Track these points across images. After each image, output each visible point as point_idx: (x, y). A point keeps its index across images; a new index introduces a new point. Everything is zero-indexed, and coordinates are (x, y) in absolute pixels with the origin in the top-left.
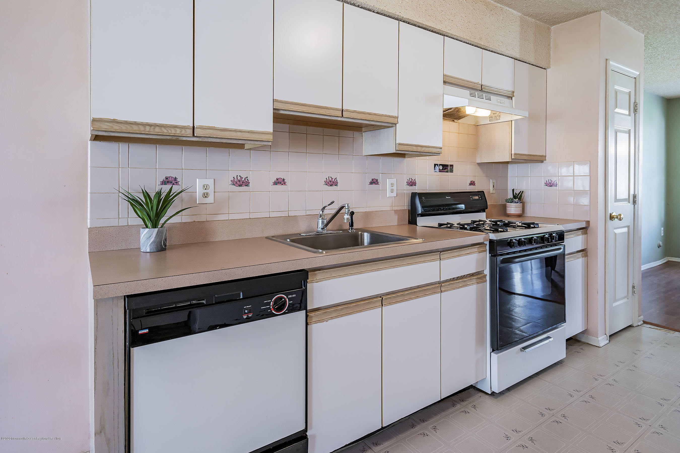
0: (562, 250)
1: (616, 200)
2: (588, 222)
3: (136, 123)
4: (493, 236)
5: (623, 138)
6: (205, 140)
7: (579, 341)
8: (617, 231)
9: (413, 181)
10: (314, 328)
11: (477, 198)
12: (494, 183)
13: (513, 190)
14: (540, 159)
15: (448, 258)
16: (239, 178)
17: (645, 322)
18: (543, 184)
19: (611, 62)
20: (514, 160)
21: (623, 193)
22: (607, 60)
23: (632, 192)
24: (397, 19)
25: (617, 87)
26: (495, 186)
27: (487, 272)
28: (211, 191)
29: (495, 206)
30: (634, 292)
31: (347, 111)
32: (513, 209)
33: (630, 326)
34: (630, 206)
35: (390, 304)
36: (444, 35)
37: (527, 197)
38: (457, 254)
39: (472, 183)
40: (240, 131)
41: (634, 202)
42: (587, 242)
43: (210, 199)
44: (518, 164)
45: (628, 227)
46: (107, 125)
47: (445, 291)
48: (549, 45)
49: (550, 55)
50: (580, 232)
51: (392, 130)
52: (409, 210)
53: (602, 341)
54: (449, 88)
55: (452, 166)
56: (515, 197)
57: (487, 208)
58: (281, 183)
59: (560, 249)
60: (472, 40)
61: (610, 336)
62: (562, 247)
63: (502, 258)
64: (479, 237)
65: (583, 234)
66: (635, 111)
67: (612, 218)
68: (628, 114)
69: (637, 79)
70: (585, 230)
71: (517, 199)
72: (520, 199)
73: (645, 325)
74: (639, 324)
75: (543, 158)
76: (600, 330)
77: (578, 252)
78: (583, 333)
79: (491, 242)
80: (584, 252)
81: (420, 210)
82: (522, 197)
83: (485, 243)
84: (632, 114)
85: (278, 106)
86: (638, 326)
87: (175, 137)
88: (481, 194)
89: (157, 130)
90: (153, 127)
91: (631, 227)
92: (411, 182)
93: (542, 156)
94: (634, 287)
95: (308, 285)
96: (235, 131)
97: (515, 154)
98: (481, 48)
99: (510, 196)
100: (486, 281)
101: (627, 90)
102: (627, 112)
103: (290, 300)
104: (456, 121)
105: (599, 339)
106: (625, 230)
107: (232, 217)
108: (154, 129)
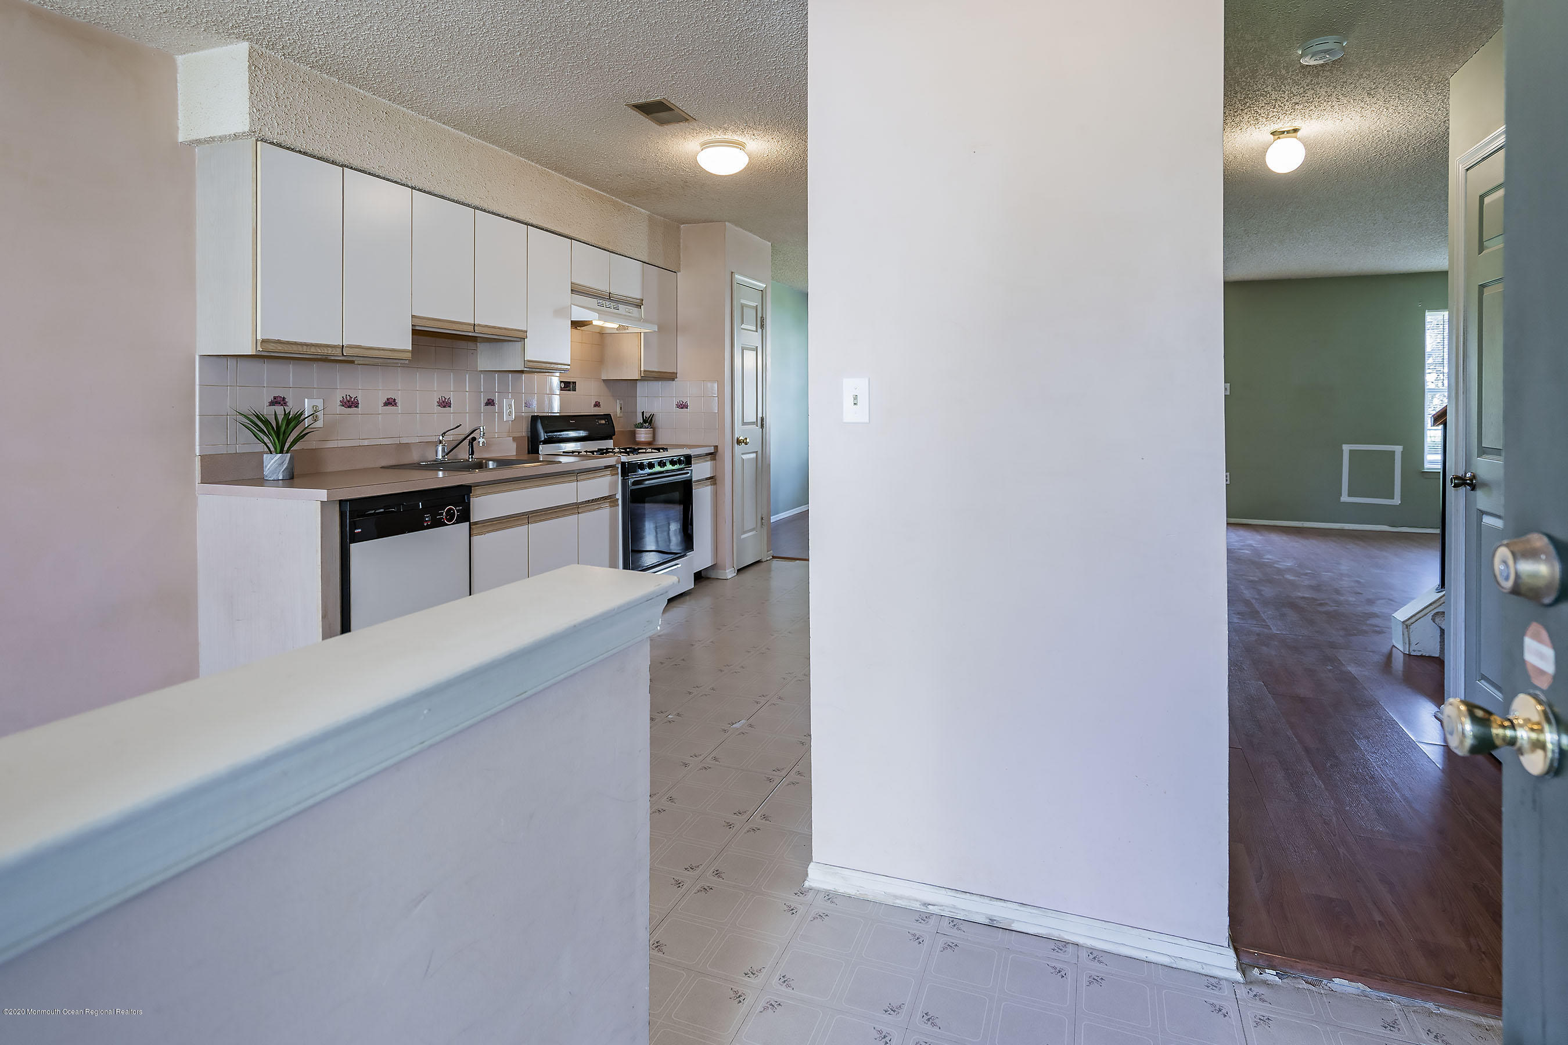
0: (689, 475)
1: (744, 424)
2: (716, 447)
3: (296, 344)
4: (624, 458)
5: (750, 356)
6: (350, 359)
7: (708, 578)
8: (745, 457)
10: (475, 539)
11: (603, 422)
12: (621, 404)
13: (643, 413)
14: (671, 377)
15: (584, 480)
16: (348, 398)
17: (774, 557)
18: (675, 406)
19: (736, 276)
20: (643, 378)
21: (750, 417)
22: (732, 272)
23: (760, 415)
24: (526, 224)
25: (743, 301)
26: (622, 409)
27: (619, 496)
28: (320, 414)
29: (622, 432)
30: (762, 524)
31: (479, 325)
32: (643, 435)
33: (758, 562)
34: (758, 429)
35: (536, 522)
36: (571, 239)
37: (659, 421)
38: (592, 476)
39: (597, 405)
40: (383, 350)
41: (762, 426)
42: (715, 468)
43: (319, 424)
44: (649, 382)
45: (756, 452)
46: (273, 346)
47: (582, 513)
48: (679, 246)
49: (680, 258)
50: (709, 458)
51: (519, 345)
52: (528, 437)
53: (730, 573)
54: (576, 296)
55: (574, 383)
56: (645, 421)
57: (614, 435)
58: (391, 404)
59: (688, 473)
60: (600, 244)
61: (739, 570)
62: (690, 472)
63: (633, 480)
64: (610, 460)
65: (711, 460)
66: (762, 326)
67: (739, 442)
68: (755, 329)
69: (764, 291)
70: (713, 455)
71: (647, 424)
72: (650, 423)
73: (774, 559)
74: (768, 559)
75: (674, 375)
76: (728, 562)
77: (707, 479)
78: (713, 567)
79: (623, 464)
80: (712, 479)
81: (543, 436)
82: (653, 422)
83: (617, 466)
84: (760, 330)
85: (417, 322)
86: (767, 560)
87: (324, 357)
88: (607, 417)
89: (313, 350)
90: (309, 347)
91: (760, 452)
93: (673, 373)
94: (762, 519)
95: (471, 499)
96: (379, 349)
97: (645, 371)
98: (608, 251)
99: (640, 420)
100: (618, 505)
101: (755, 304)
102: (754, 328)
103: (458, 511)
104: (578, 328)
105: (727, 571)
106: (753, 455)
107: (341, 444)
108: (310, 349)
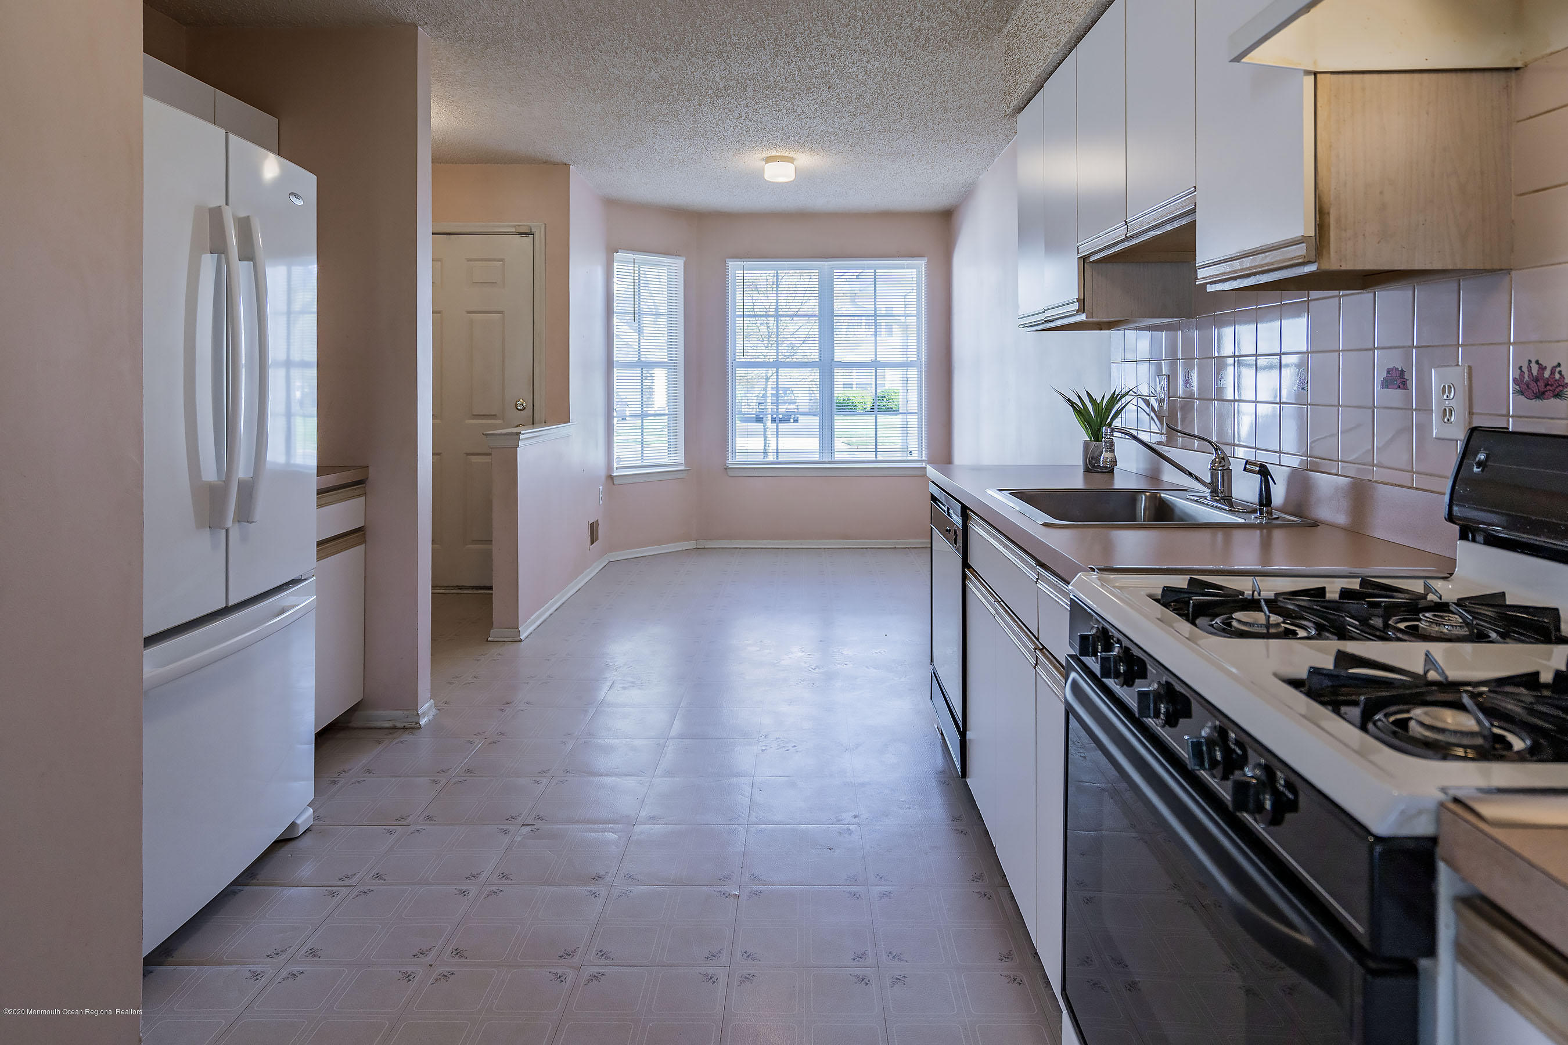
9: (1547, 374)
92: (1536, 380)
